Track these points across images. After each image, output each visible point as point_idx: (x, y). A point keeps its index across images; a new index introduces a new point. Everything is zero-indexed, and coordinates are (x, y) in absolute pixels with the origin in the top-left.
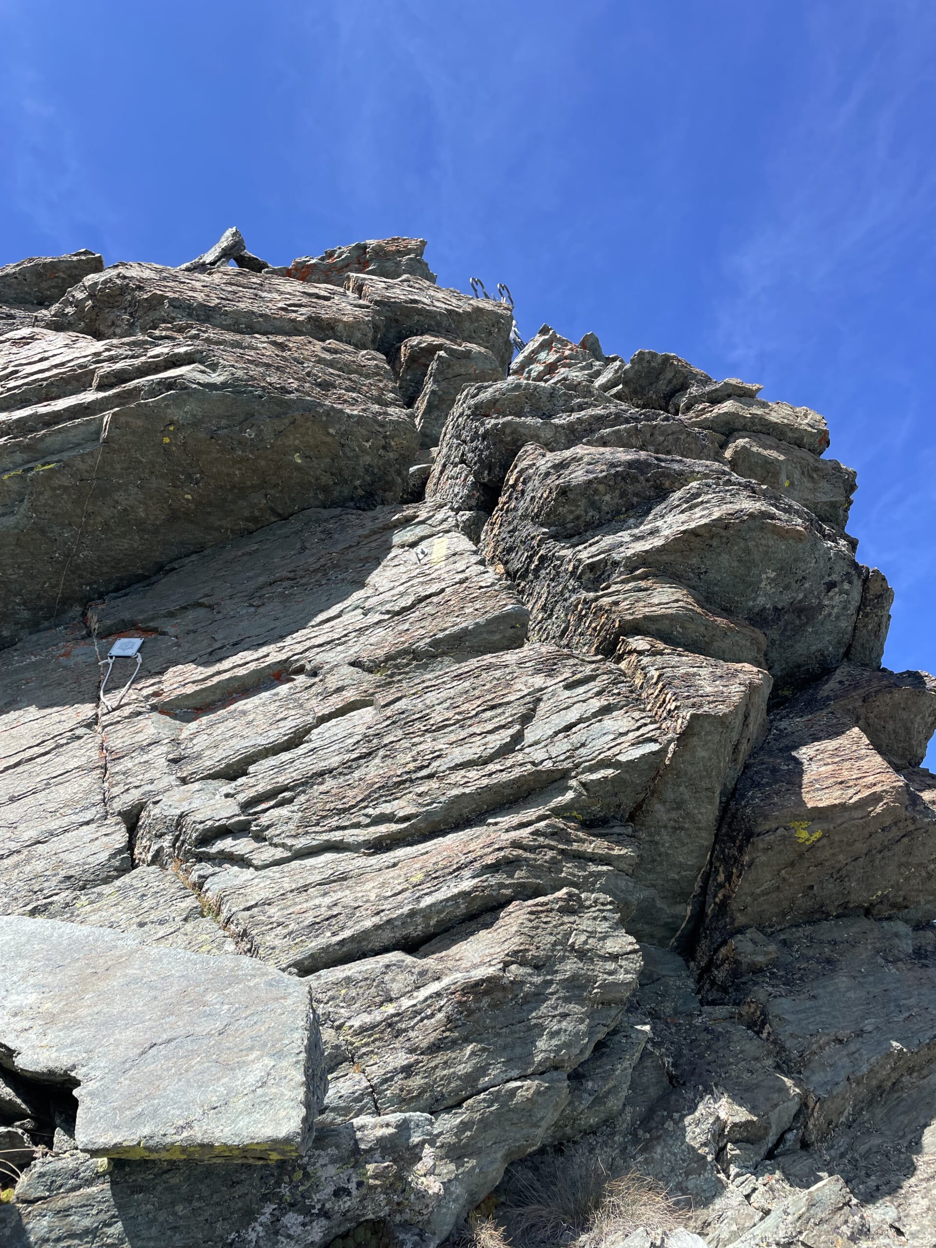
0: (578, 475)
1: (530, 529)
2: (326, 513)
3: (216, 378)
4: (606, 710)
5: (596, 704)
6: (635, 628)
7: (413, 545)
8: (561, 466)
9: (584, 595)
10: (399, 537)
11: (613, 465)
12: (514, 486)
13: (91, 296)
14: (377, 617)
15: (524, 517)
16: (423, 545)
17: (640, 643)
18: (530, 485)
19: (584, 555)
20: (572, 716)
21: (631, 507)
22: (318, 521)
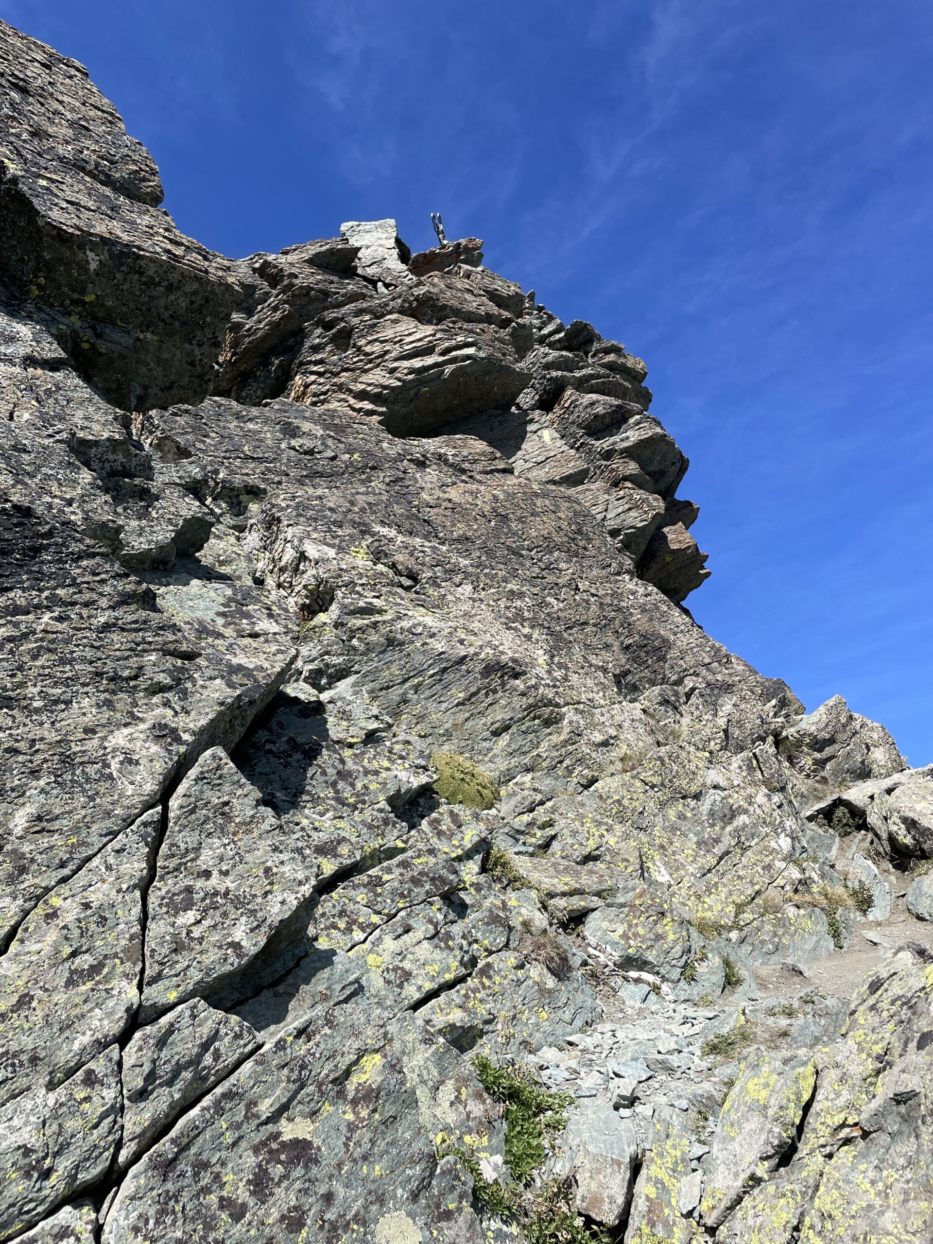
0: (600, 410)
1: (574, 429)
2: (497, 412)
3: (482, 354)
4: (630, 509)
5: (627, 507)
6: (625, 479)
7: (535, 432)
8: (592, 404)
9: (605, 463)
10: (531, 428)
11: (611, 406)
12: (568, 408)
13: (415, 300)
14: (531, 465)
15: (573, 423)
16: (539, 433)
17: (628, 484)
18: (577, 409)
19: (604, 446)
20: (620, 510)
21: (613, 424)
22: (496, 417)
